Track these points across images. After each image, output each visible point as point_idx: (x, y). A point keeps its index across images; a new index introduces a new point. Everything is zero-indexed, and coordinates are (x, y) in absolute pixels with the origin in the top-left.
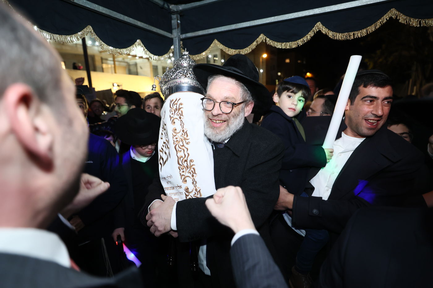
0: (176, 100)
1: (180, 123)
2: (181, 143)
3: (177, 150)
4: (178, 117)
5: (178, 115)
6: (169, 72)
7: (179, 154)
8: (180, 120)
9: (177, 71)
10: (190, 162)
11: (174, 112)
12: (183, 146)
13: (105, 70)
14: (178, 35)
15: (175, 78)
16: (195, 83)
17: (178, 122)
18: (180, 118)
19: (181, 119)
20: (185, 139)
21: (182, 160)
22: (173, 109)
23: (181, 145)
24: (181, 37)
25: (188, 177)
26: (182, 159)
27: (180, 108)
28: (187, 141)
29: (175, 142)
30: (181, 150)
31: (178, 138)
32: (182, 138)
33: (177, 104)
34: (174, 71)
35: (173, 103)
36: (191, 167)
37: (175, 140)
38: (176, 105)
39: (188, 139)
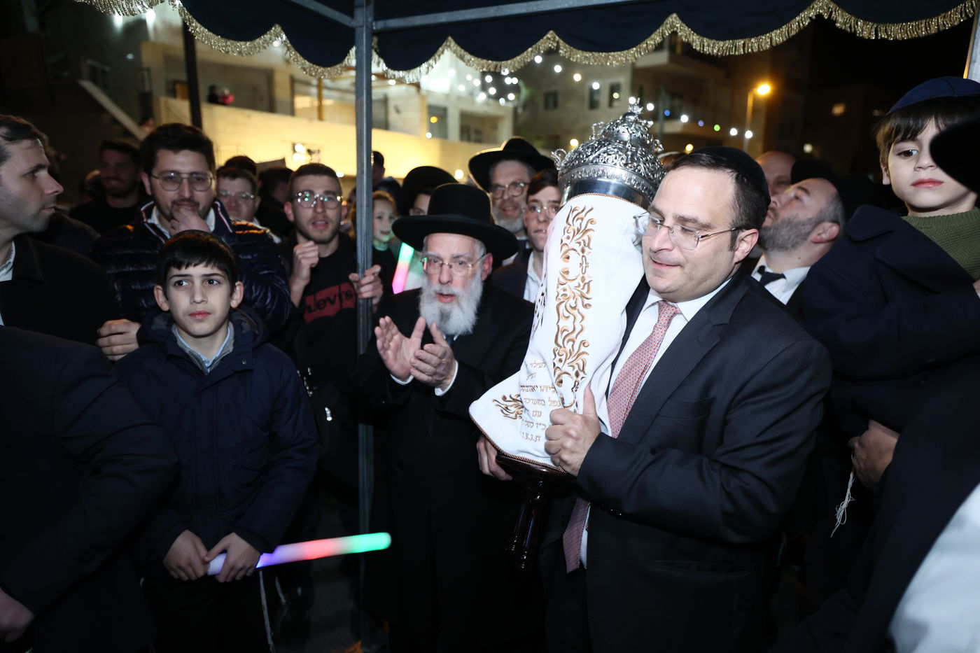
0: (583, 211)
1: (581, 262)
2: (572, 303)
3: (561, 313)
4: (579, 249)
5: (580, 243)
6: (585, 147)
7: (563, 323)
8: (581, 254)
9: (601, 147)
10: (580, 346)
11: (571, 235)
12: (574, 308)
13: (297, 112)
14: (367, 21)
15: (594, 161)
16: (635, 180)
17: (575, 258)
18: (583, 251)
19: (585, 254)
20: (583, 296)
21: (566, 336)
22: (572, 227)
23: (571, 307)
24: (374, 28)
25: (568, 373)
26: (565, 333)
27: (587, 228)
28: (586, 301)
29: (560, 297)
30: (569, 317)
31: (568, 290)
32: (575, 291)
33: (582, 219)
34: (596, 145)
35: (577, 214)
36: (579, 355)
37: (562, 292)
38: (580, 221)
39: (587, 299)
